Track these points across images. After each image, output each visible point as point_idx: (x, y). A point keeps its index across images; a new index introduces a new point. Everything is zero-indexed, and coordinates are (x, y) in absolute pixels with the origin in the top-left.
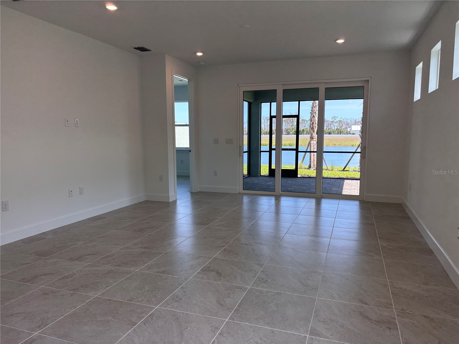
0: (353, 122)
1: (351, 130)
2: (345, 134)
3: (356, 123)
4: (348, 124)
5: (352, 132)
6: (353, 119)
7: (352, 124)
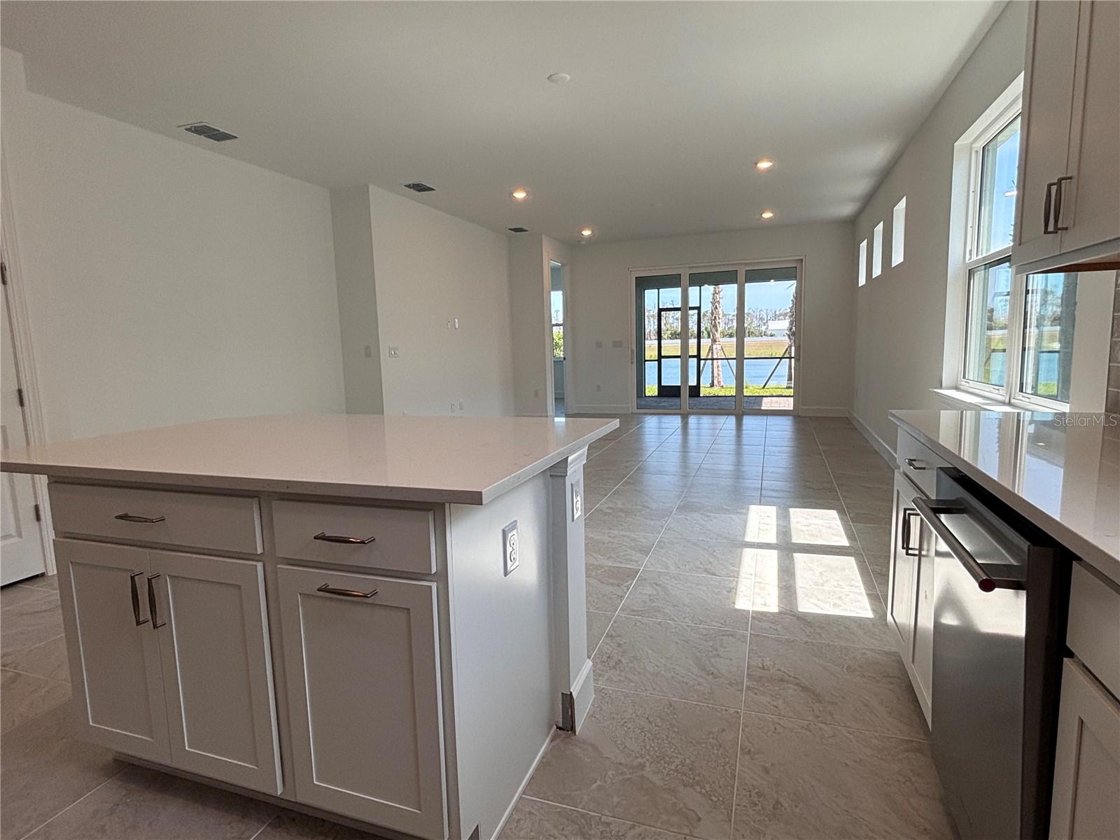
0: (771, 314)
1: (767, 328)
2: (758, 336)
3: (776, 317)
4: (761, 319)
5: (769, 333)
6: (771, 311)
7: (769, 318)
